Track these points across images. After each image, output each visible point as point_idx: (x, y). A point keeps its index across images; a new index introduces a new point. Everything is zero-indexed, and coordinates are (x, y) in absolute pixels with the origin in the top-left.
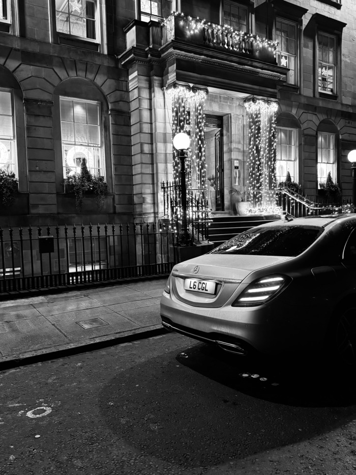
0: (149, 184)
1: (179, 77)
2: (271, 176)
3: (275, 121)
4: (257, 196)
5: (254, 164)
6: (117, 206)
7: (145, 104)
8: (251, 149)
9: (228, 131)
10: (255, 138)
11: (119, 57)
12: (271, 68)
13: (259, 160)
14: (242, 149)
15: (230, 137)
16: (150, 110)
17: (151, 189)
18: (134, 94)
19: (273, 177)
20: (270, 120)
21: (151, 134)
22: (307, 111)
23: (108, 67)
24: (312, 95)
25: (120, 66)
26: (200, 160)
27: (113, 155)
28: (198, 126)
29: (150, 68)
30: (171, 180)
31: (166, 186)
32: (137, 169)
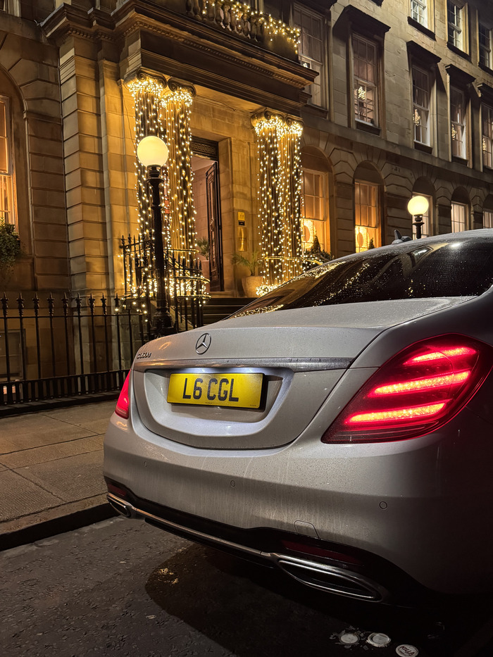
0: (98, 240)
1: (146, 62)
2: (295, 235)
3: (299, 151)
4: (276, 266)
5: (270, 215)
6: (39, 277)
7: (89, 105)
8: (265, 192)
9: (226, 165)
10: (270, 175)
11: (42, 24)
12: (292, 68)
13: (277, 210)
14: (249, 195)
15: (230, 175)
16: (98, 115)
17: (102, 248)
18: (69, 88)
19: (297, 238)
20: (291, 149)
21: (100, 155)
22: (339, 148)
23: (23, 39)
24: (346, 125)
25: (43, 40)
26: (185, 201)
27: (32, 188)
28: (180, 144)
29: (98, 45)
30: (136, 233)
31: (127, 243)
32: (74, 215)
